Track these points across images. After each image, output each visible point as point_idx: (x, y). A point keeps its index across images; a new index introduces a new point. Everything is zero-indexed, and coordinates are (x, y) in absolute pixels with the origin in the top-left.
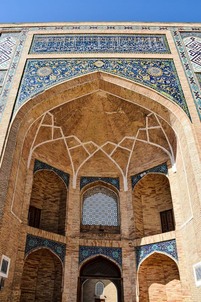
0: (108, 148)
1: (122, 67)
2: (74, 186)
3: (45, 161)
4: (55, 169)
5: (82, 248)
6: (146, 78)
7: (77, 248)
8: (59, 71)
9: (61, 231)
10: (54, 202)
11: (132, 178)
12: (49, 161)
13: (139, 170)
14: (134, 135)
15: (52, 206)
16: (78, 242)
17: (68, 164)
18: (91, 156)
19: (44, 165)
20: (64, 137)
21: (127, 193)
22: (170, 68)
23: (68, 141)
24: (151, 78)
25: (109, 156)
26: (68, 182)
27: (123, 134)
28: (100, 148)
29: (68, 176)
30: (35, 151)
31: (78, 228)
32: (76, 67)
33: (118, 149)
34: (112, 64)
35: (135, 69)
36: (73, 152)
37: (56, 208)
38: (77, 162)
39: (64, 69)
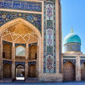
0: (23, 36)
1: (27, 17)
2: (14, 46)
3: (5, 41)
4: (8, 42)
5: (16, 62)
6: (33, 21)
7: (15, 62)
8: (8, 17)
9: (11, 58)
10: (8, 50)
11: (29, 45)
12: (6, 40)
13: (31, 43)
14: (30, 33)
15: (8, 51)
16: (15, 61)
17: (12, 40)
18: (18, 38)
19: (5, 42)
20: (10, 33)
21: (27, 48)
22: (40, 18)
23: (11, 34)
24: (34, 22)
25: (23, 38)
26: (12, 45)
27: (27, 33)
28: (20, 36)
29: (12, 43)
30: (3, 38)
31: (15, 57)
32: (13, 16)
33: (26, 36)
34: (24, 15)
35: (30, 18)
36: (13, 37)
37: (9, 52)
38: (14, 39)
39: (10, 16)
